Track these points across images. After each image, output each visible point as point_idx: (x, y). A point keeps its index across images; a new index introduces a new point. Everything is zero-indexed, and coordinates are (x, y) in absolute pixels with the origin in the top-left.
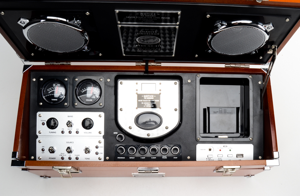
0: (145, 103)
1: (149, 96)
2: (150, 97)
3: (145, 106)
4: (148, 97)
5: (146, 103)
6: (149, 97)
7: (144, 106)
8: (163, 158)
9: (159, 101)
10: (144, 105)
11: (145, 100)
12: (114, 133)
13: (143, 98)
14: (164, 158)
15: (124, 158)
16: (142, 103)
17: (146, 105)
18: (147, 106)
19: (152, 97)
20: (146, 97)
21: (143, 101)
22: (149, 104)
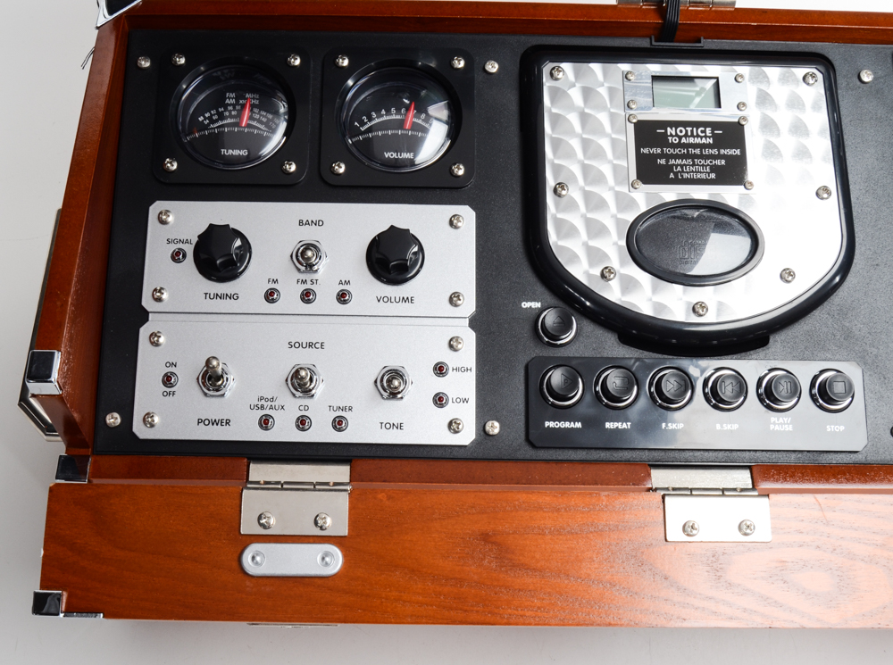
0: (672, 162)
1: (689, 129)
2: (698, 136)
3: (676, 174)
4: (686, 136)
5: (679, 162)
6: (692, 135)
7: (672, 176)
8: (772, 427)
9: (738, 152)
10: (669, 168)
11: (673, 146)
12: (525, 305)
13: (662, 141)
14: (777, 428)
15: (579, 425)
16: (663, 162)
17: (679, 169)
18: (685, 176)
19: (706, 137)
20: (677, 135)
21: (662, 151)
22: (694, 165)
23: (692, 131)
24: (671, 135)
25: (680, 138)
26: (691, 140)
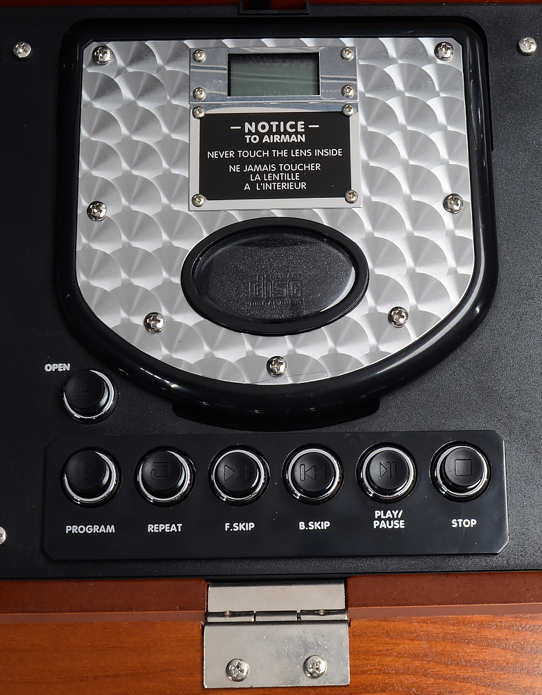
0: (250, 168)
1: (274, 124)
2: (286, 132)
3: (253, 185)
4: (270, 133)
5: (258, 168)
6: (278, 132)
7: (247, 187)
8: (376, 523)
9: (339, 152)
10: (244, 177)
11: (252, 147)
12: (50, 368)
13: (238, 141)
14: (383, 525)
15: (111, 529)
16: (236, 169)
17: (258, 177)
18: (266, 186)
19: (296, 133)
20: (257, 132)
21: (236, 154)
22: (278, 171)
23: (278, 127)
24: (250, 133)
25: (261, 136)
26: (277, 138)
